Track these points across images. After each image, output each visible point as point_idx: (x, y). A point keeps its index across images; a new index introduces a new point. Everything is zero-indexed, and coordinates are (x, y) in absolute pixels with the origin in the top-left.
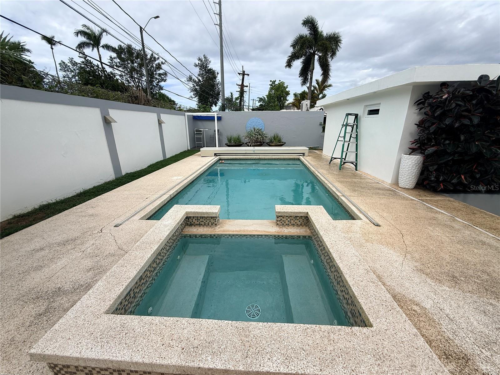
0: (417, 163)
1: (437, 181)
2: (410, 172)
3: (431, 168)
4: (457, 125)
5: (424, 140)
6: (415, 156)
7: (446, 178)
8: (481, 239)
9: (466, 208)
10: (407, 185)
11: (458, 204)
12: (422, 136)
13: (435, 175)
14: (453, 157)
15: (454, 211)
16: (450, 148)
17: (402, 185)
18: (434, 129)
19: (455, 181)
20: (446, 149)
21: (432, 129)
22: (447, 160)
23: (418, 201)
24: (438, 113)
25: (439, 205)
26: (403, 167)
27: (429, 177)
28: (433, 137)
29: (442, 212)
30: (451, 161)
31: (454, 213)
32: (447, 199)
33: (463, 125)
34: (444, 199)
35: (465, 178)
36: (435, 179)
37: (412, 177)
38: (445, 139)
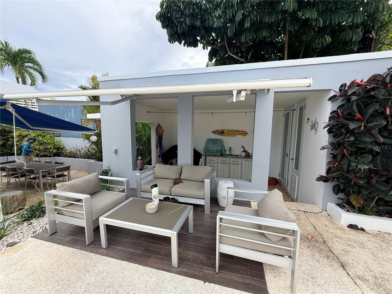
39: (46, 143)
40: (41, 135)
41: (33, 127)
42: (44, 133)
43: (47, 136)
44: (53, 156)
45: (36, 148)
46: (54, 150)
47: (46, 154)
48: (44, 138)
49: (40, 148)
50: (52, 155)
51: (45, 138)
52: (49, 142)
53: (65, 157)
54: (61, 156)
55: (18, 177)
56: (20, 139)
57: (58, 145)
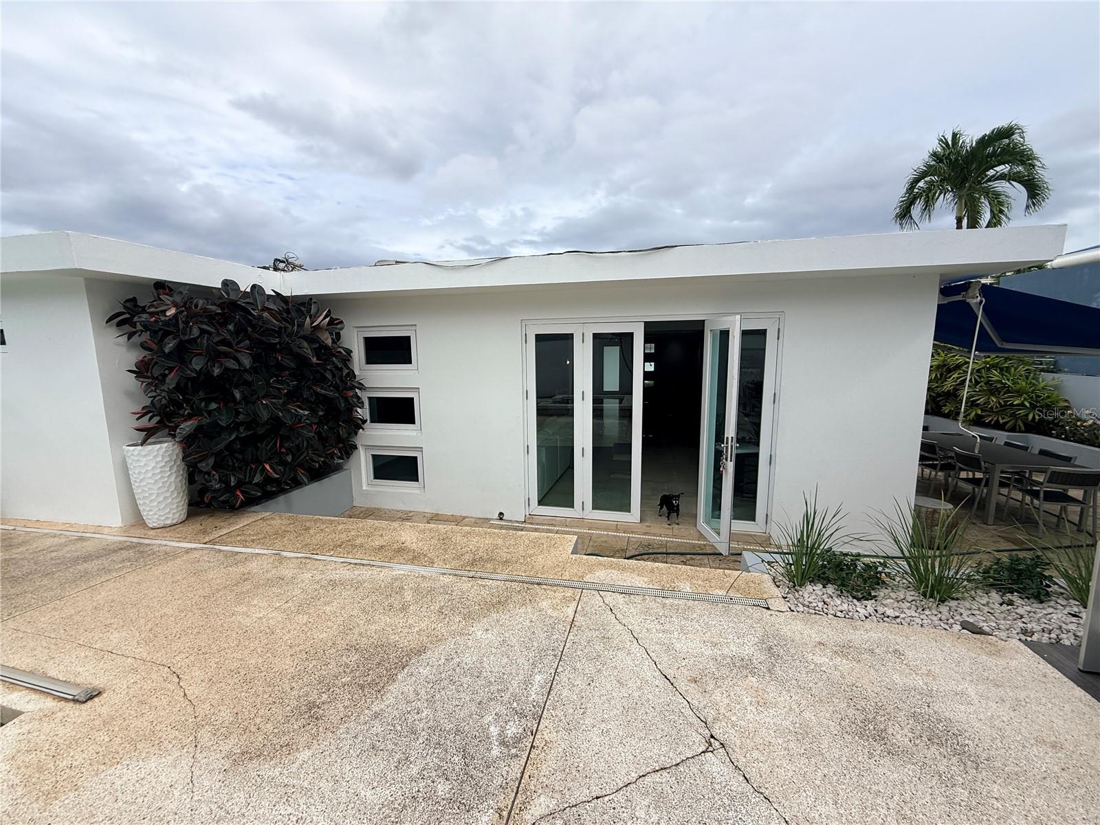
0: (171, 460)
1: (228, 489)
2: (161, 485)
3: (202, 465)
4: (216, 371)
5: (166, 406)
6: (158, 446)
7: (240, 477)
8: (328, 577)
9: (294, 524)
10: (167, 518)
11: (279, 521)
12: (157, 398)
13: (217, 477)
14: (236, 433)
15: (277, 539)
16: (223, 418)
17: (155, 520)
18: (176, 381)
19: (257, 479)
20: (216, 420)
21: (171, 380)
22: (228, 441)
23: (202, 549)
24: (170, 345)
25: (248, 539)
26: (137, 478)
27: (207, 484)
28: (181, 397)
29: (257, 551)
30: (238, 442)
31: (278, 544)
32: (260, 517)
33: (227, 370)
34: (254, 520)
35: (271, 468)
36: (223, 486)
37: (170, 496)
38: (208, 401)
39: (1008, 390)
40: (997, 367)
41: (1004, 343)
42: (1006, 359)
43: (1015, 369)
44: (1023, 428)
45: (978, 402)
46: (1030, 412)
47: (1001, 421)
48: (1006, 376)
49: (987, 403)
50: (1022, 425)
51: (1006, 374)
52: (1020, 388)
53: (1067, 439)
54: (1051, 436)
55: (933, 467)
56: (941, 375)
57: (1048, 397)
